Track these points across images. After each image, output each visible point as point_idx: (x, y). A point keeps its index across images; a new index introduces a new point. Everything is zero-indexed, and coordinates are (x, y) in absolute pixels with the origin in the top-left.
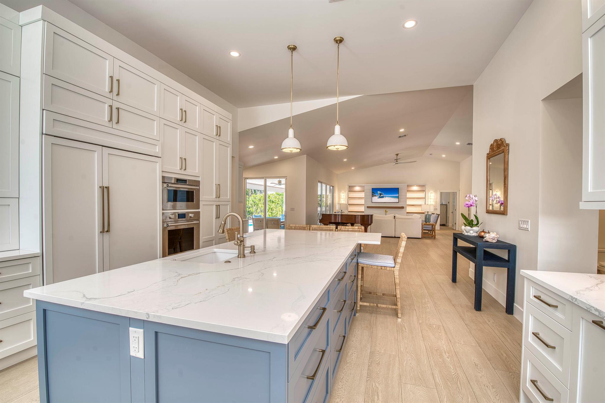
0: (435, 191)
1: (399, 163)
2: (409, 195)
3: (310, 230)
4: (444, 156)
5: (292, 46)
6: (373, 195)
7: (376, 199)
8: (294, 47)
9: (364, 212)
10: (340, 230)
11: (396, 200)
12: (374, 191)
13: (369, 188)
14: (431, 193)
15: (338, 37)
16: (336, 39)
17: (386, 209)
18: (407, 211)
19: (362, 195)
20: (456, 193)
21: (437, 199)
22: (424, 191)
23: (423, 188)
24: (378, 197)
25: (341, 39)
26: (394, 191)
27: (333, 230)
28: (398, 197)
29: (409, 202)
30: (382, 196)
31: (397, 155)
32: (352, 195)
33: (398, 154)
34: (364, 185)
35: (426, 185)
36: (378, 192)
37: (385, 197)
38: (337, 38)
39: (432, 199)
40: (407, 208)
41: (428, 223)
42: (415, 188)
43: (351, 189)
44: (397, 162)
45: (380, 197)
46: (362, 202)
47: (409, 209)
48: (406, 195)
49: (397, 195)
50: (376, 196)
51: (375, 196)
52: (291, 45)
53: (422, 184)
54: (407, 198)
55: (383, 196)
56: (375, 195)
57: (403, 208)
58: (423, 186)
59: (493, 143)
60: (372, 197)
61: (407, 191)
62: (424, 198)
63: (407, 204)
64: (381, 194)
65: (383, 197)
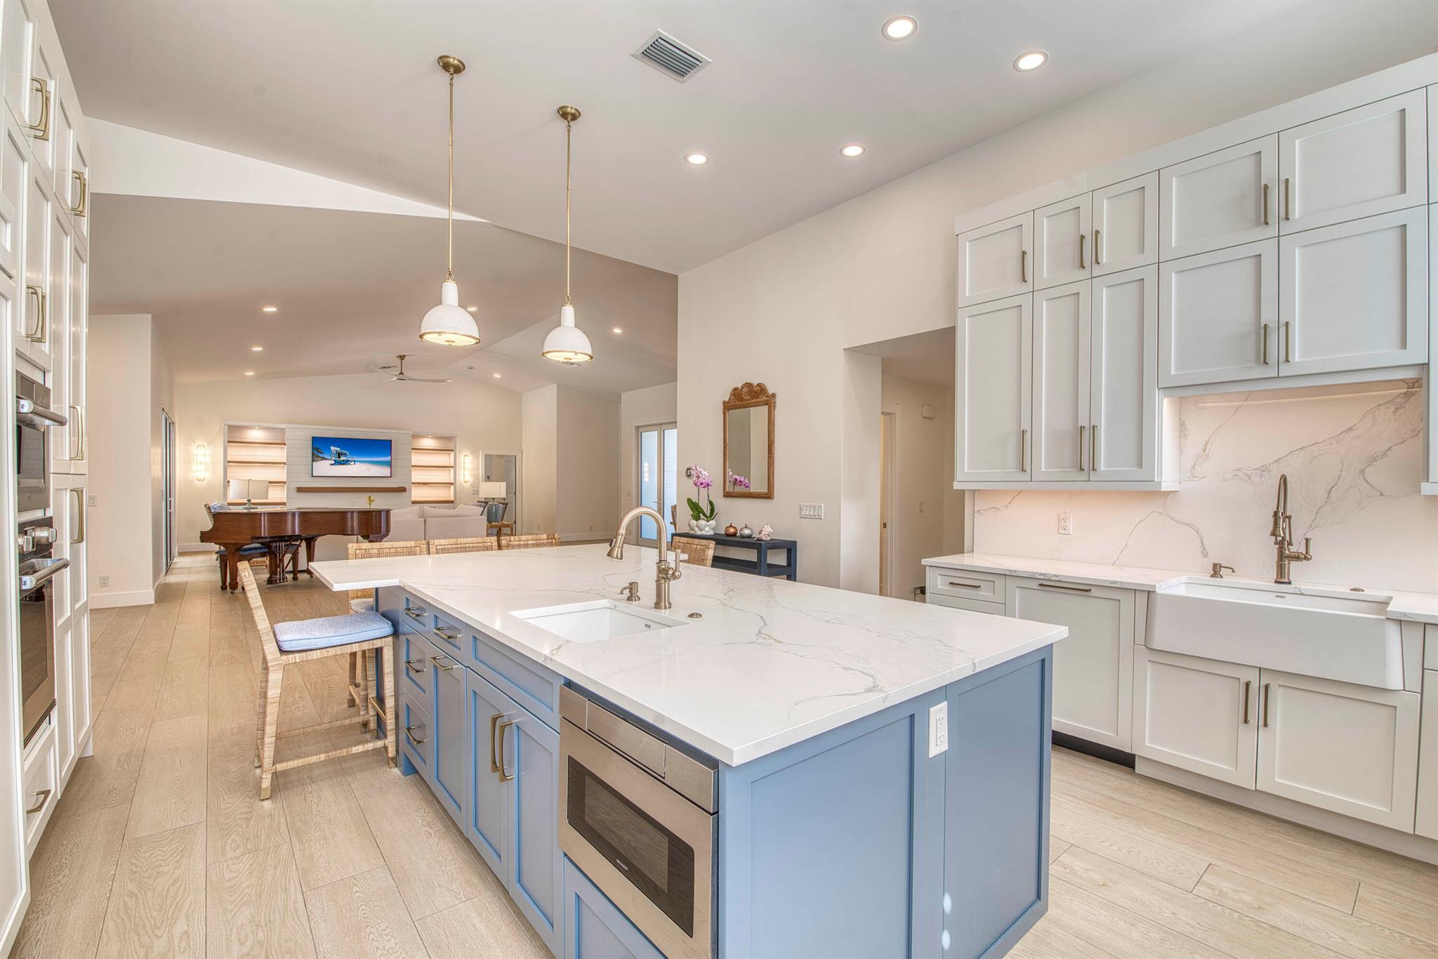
0: (475, 453)
1: (408, 379)
2: (417, 459)
3: (429, 553)
4: (497, 376)
5: (456, 62)
6: (315, 458)
7: (325, 467)
8: (461, 65)
9: (284, 504)
10: (508, 546)
11: (385, 471)
12: (320, 446)
13: (301, 436)
14: (465, 456)
15: (572, 108)
16: (564, 110)
17: (369, 494)
18: (413, 499)
19: (278, 454)
20: (515, 457)
21: (478, 468)
22: (453, 451)
23: (448, 444)
24: (333, 462)
25: (577, 114)
26: (378, 447)
27: (494, 548)
28: (389, 464)
29: (417, 476)
30: (344, 461)
31: (402, 357)
32: (236, 453)
33: (405, 356)
34: (283, 426)
35: (455, 437)
36: (332, 448)
37: (353, 463)
38: (569, 110)
39: (468, 469)
40: (413, 492)
41: (494, 523)
42: (428, 443)
43: (234, 435)
44: (401, 377)
45: (338, 463)
46: (279, 474)
47: (417, 494)
48: (411, 460)
49: (388, 459)
50: (326, 459)
51: (323, 459)
52: (454, 58)
53: (445, 431)
54: (413, 466)
55: (348, 461)
56: (321, 455)
57: (403, 490)
58: (449, 439)
59: (740, 387)
60: (313, 461)
61: (413, 449)
62: (452, 467)
63: (413, 481)
64: (339, 455)
65: (345, 463)
